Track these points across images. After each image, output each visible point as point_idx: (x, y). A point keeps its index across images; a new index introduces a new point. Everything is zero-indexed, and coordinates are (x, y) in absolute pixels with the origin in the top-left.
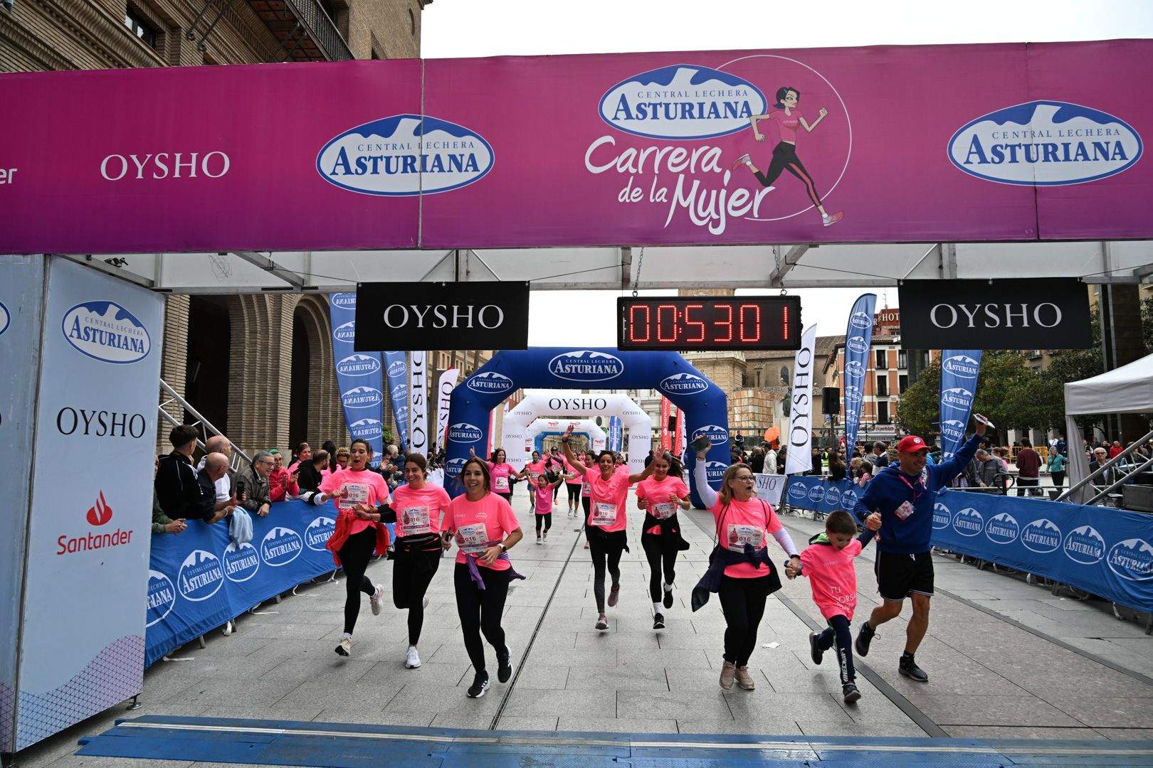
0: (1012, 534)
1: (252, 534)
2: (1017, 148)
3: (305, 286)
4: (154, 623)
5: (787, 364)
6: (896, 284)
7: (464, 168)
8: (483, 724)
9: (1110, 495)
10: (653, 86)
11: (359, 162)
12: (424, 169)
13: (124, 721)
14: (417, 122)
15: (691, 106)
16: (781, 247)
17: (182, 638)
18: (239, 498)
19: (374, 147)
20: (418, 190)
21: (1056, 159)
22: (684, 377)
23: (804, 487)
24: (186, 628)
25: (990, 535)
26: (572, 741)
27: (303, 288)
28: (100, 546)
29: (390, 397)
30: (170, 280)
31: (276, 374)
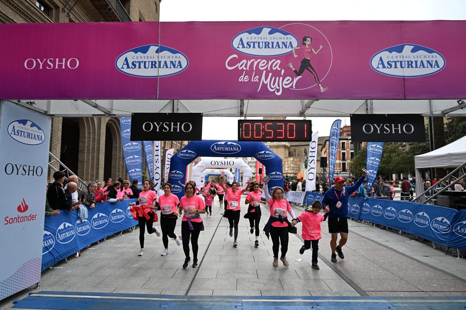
0: (394, 215)
1: (88, 215)
2: (397, 62)
4: (46, 253)
5: (306, 147)
6: (349, 116)
7: (176, 67)
8: (182, 293)
9: (432, 200)
10: (253, 35)
11: (133, 63)
12: (160, 67)
13: (33, 293)
14: (157, 47)
15: (269, 43)
16: (304, 100)
17: (57, 259)
18: (82, 201)
19: (139, 57)
20: (157, 75)
21: (412, 67)
22: (265, 152)
23: (313, 196)
24: (59, 255)
25: (385, 215)
26: (218, 300)
27: (109, 115)
28: (23, 221)
29: (146, 160)
30: (54, 111)
31: (98, 150)
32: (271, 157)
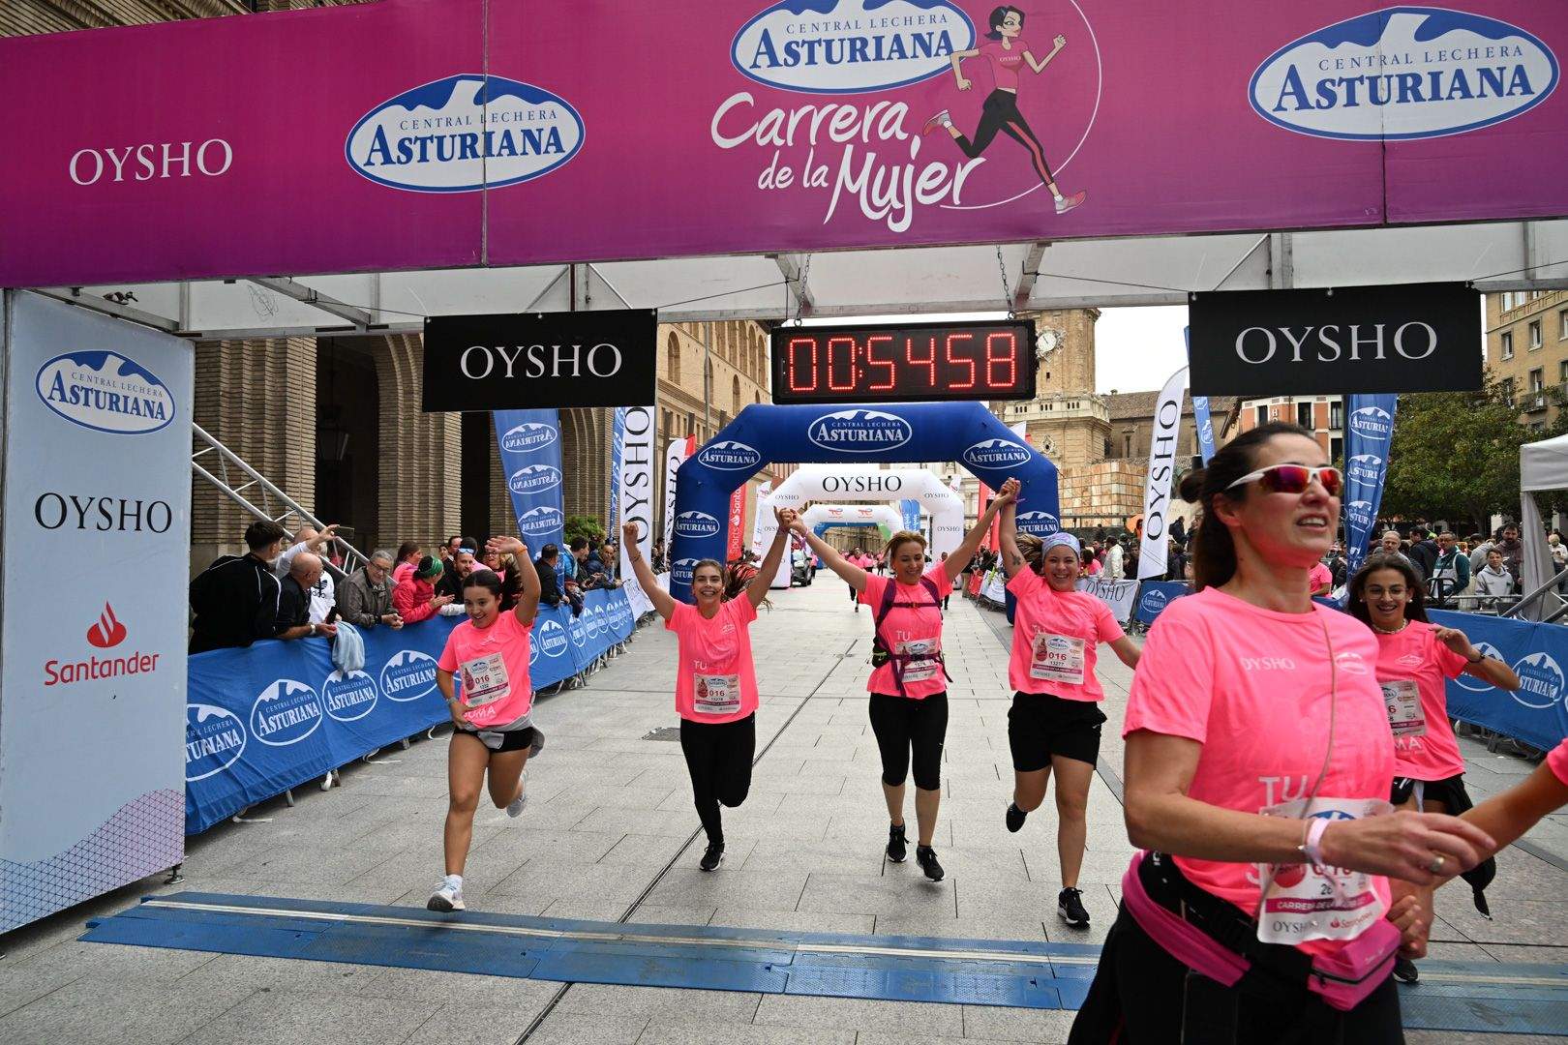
1: (363, 659)
2: (1357, 83)
3: (372, 323)
7: (543, 149)
8: (612, 915)
10: (809, 15)
11: (402, 147)
12: (488, 152)
13: (151, 899)
15: (864, 42)
17: (256, 793)
19: (421, 124)
20: (482, 182)
21: (1418, 98)
22: (996, 444)
23: (1163, 597)
24: (260, 780)
27: (369, 328)
28: (109, 675)
30: (201, 320)
31: (440, 448)
32: (1018, 461)
